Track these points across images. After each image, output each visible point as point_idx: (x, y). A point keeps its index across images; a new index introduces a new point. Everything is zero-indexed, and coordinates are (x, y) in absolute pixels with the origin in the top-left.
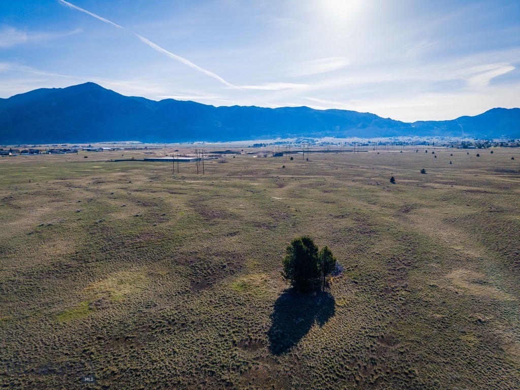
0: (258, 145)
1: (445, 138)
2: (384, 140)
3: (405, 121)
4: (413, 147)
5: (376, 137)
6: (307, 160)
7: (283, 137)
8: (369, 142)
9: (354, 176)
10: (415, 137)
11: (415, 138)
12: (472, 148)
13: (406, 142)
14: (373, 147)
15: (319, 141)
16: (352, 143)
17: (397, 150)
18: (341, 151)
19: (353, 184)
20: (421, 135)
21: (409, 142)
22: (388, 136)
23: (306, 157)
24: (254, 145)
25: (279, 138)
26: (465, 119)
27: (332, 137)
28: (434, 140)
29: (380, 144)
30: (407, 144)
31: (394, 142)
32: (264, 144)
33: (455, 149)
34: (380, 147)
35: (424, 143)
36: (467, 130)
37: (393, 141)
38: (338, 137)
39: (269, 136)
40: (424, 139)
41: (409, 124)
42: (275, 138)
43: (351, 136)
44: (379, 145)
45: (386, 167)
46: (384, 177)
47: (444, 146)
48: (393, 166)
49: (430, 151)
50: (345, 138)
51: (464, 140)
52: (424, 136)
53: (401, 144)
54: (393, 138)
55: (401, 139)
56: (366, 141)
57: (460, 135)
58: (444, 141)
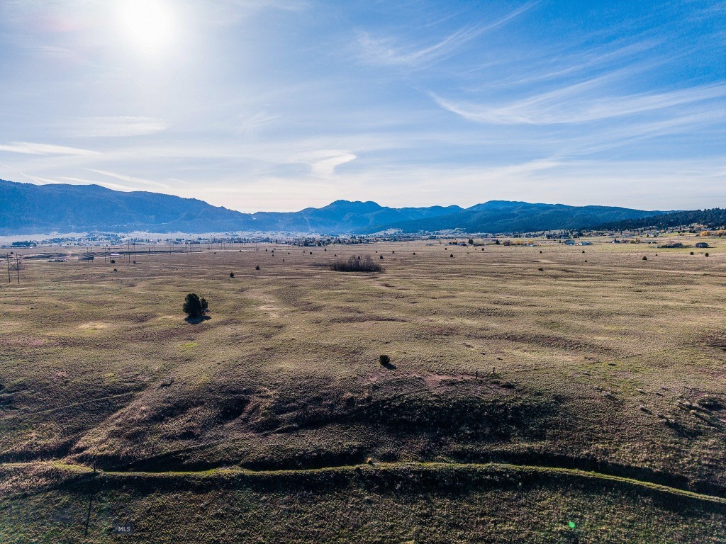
0: (21, 243)
1: (291, 233)
2: (219, 235)
3: (242, 211)
4: (254, 245)
5: (207, 232)
6: (135, 262)
7: (62, 231)
8: (200, 239)
9: (198, 274)
10: (257, 232)
11: (258, 234)
12: (313, 246)
13: (247, 238)
14: (207, 245)
15: (127, 237)
16: (177, 240)
17: (235, 249)
18: (170, 252)
19: (199, 280)
20: (264, 230)
21: (250, 239)
22: (224, 231)
23: (132, 260)
24: (14, 244)
25: (56, 233)
26: (311, 212)
27: (144, 231)
28: (279, 236)
29: (215, 241)
30: (248, 241)
31: (232, 239)
32: (31, 242)
33: (297, 247)
34: (215, 245)
35: (267, 240)
36: (313, 223)
37: (230, 238)
38: (154, 232)
39: (35, 228)
40: (268, 235)
41: (249, 216)
42: (47, 232)
43: (173, 231)
44: (213, 242)
45: (226, 267)
46: (225, 274)
47: (286, 243)
48: (232, 265)
49: (270, 250)
50: (165, 232)
51: (309, 236)
52: (267, 231)
53: (240, 241)
54: (229, 233)
55: (241, 234)
56: (195, 237)
57: (306, 230)
58: (288, 237)
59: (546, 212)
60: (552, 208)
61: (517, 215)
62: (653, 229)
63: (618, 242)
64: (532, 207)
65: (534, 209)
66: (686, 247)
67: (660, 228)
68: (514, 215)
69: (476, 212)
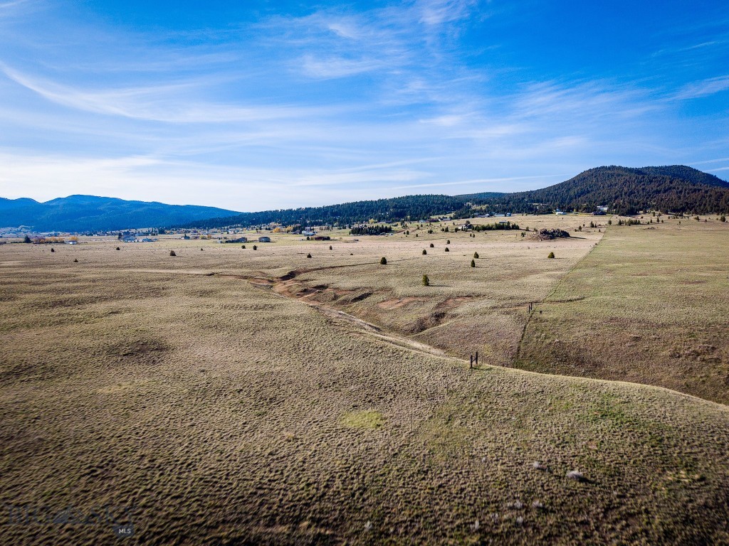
59: (139, 210)
60: (147, 205)
61: (104, 212)
62: (238, 227)
63: (188, 238)
64: (123, 204)
65: (125, 205)
66: (251, 242)
67: (244, 226)
68: (100, 212)
69: (52, 207)
